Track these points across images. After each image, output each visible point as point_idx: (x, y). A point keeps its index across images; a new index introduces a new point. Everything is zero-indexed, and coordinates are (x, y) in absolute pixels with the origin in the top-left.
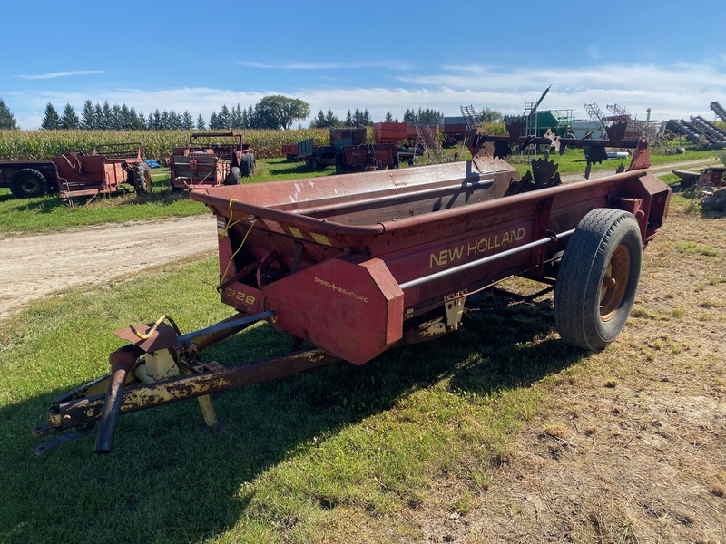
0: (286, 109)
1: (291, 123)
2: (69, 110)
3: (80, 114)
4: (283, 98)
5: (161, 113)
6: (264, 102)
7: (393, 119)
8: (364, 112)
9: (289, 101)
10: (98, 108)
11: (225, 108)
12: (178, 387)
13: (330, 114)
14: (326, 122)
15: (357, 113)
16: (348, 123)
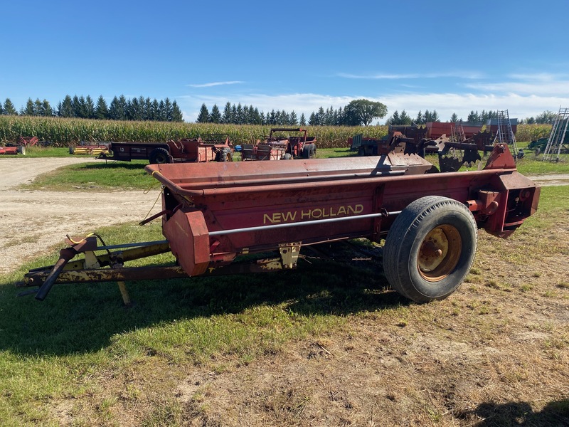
0: (368, 110)
1: (371, 121)
2: (215, 109)
3: (222, 112)
4: (367, 101)
5: (275, 112)
6: (352, 105)
7: (458, 118)
8: (433, 112)
9: (371, 103)
10: (234, 107)
11: (321, 109)
12: (93, 274)
13: (404, 114)
14: (399, 120)
15: (427, 113)
16: (418, 121)
